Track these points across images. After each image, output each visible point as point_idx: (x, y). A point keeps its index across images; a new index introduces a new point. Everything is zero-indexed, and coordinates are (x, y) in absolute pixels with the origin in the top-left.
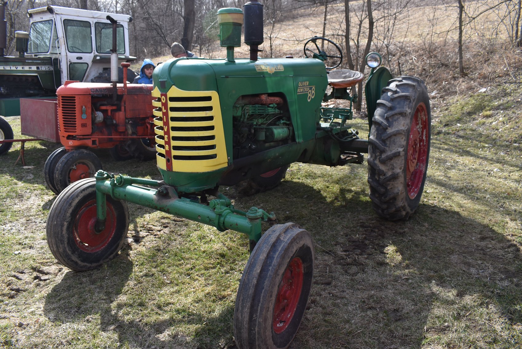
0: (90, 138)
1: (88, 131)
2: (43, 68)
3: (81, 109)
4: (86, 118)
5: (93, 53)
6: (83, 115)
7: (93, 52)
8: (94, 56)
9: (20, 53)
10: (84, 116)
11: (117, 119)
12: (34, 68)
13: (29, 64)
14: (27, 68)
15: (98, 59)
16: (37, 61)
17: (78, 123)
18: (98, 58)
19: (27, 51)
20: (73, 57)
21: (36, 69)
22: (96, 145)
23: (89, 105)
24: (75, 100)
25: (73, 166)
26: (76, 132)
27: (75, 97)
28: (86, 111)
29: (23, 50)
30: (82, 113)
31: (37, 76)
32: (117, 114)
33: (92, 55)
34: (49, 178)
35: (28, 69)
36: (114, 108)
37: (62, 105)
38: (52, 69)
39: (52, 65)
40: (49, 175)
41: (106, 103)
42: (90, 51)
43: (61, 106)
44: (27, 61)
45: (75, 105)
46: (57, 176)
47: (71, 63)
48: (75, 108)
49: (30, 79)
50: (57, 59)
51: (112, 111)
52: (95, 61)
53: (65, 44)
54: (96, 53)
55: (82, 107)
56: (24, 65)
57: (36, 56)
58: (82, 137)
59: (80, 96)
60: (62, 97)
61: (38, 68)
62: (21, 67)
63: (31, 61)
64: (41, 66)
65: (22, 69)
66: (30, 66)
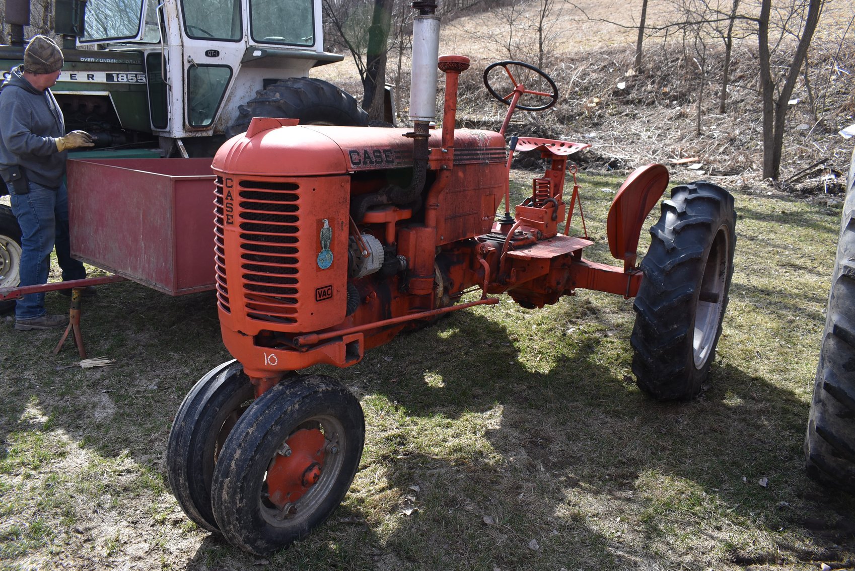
0: (340, 338)
1: (336, 309)
2: (123, 78)
3: (318, 232)
4: (332, 267)
5: (243, 42)
6: (321, 256)
7: (245, 38)
8: (247, 49)
9: (64, 37)
10: (326, 259)
11: (411, 254)
12: (100, 77)
13: (87, 67)
14: (82, 77)
15: (258, 58)
16: (108, 61)
17: (305, 285)
18: (257, 53)
19: (82, 34)
20: (197, 50)
21: (104, 81)
22: (358, 356)
23: (344, 215)
24: (296, 197)
25: (281, 446)
26: (294, 320)
27: (295, 186)
28: (332, 240)
29: (73, 31)
30: (319, 248)
31: (106, 98)
32: (412, 235)
33: (241, 47)
34: (191, 487)
35: (85, 80)
36: (406, 214)
37: (242, 215)
38: (143, 79)
39: (143, 71)
40: (189, 479)
41: (384, 199)
42: (238, 38)
43: (239, 220)
44: (82, 59)
45: (296, 219)
46: (225, 496)
47: (193, 66)
48: (296, 229)
49: (90, 105)
50: (160, 54)
51: (400, 224)
52: (248, 62)
53: (178, 17)
54: (252, 43)
55: (320, 224)
56: (74, 68)
57: (100, 46)
58: (314, 338)
59: (315, 183)
60: (243, 184)
61: (109, 77)
62: (68, 73)
63: (93, 60)
64: (118, 72)
65: (71, 79)
66: (90, 73)
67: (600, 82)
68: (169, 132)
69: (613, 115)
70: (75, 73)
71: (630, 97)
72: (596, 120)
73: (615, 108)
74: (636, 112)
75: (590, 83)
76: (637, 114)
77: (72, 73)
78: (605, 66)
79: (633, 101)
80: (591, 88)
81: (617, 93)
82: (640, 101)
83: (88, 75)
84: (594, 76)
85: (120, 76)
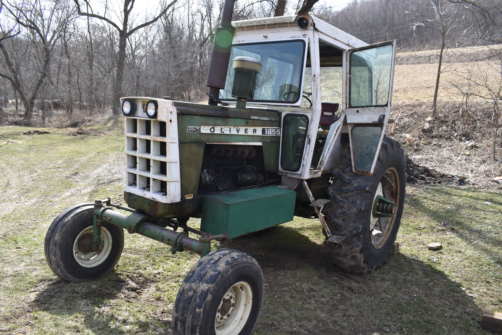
12: (259, 131)
13: (254, 123)
14: (250, 131)
16: (264, 119)
21: (261, 134)
31: (261, 147)
35: (252, 133)
38: (279, 132)
44: (252, 117)
56: (247, 124)
61: (263, 131)
62: (244, 128)
63: (257, 118)
64: (268, 128)
65: (245, 133)
66: (255, 128)
67: (411, 123)
68: (300, 175)
69: (426, 145)
70: (248, 128)
71: (434, 134)
72: (415, 147)
73: (425, 140)
74: (440, 143)
75: (405, 124)
76: (441, 144)
77: (246, 128)
78: (411, 114)
79: (436, 136)
80: (406, 127)
81: (424, 131)
82: (441, 137)
83: (254, 129)
84: (406, 119)
85: (269, 130)
